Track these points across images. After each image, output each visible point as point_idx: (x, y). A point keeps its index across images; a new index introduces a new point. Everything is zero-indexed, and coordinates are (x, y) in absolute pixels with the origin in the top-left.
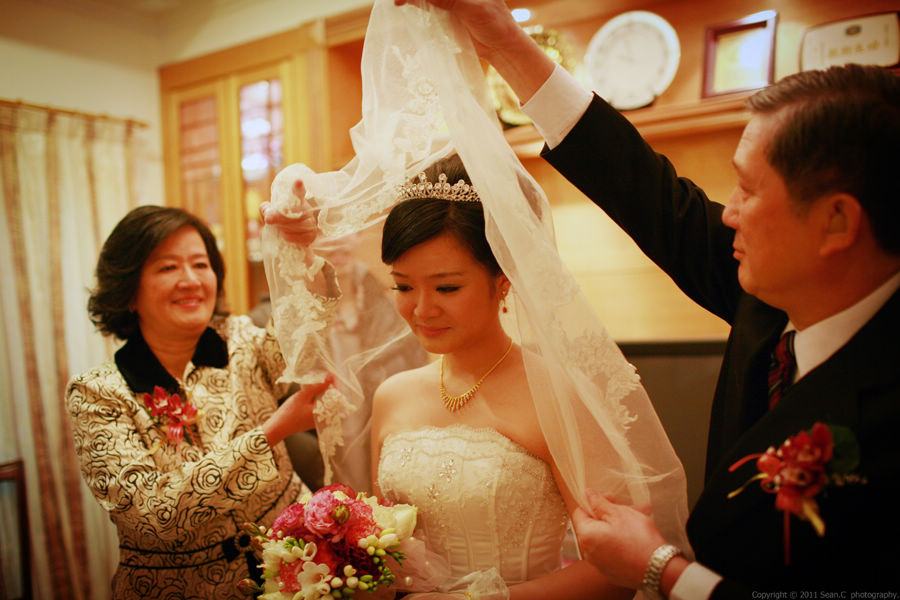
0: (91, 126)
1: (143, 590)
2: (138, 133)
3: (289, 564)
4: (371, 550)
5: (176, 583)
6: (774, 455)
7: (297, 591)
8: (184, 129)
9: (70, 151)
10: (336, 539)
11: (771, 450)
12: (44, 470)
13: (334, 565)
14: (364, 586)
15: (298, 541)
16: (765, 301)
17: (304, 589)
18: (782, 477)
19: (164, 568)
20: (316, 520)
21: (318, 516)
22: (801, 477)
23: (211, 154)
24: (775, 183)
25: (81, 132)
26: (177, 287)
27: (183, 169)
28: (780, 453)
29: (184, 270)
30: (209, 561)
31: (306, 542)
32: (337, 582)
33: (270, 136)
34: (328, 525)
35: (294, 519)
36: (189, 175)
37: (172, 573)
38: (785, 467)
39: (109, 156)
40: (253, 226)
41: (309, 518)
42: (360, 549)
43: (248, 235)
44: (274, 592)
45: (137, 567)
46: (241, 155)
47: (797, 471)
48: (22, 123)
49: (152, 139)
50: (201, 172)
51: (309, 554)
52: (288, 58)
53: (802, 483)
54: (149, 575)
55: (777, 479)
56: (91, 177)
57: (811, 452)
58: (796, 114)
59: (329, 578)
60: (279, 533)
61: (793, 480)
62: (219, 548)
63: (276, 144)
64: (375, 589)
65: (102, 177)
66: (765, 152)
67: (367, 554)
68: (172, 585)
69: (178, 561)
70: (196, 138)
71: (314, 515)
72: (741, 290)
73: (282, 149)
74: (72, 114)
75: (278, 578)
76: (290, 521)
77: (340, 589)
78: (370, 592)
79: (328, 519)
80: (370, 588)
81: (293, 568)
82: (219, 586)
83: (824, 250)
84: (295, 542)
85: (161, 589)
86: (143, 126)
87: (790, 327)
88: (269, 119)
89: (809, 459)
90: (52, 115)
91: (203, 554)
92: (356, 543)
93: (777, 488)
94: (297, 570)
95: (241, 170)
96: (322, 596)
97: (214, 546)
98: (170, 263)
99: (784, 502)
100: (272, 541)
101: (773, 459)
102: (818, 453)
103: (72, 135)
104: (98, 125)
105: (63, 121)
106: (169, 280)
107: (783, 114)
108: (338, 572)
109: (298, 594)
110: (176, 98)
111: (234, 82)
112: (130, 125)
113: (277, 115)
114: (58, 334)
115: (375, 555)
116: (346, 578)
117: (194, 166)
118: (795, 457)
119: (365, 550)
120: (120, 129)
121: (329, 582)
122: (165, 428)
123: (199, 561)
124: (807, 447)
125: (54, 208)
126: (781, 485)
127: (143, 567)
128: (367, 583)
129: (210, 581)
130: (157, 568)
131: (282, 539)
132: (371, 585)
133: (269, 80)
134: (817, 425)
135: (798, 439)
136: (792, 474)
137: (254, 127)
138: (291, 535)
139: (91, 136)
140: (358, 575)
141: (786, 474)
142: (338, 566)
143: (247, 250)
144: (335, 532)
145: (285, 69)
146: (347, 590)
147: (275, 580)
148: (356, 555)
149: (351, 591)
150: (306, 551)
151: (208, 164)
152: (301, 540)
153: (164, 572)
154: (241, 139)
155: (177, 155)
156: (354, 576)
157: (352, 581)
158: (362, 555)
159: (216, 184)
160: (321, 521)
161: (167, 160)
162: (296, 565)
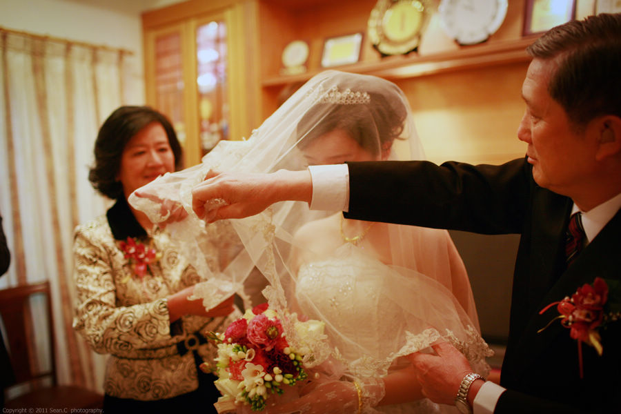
0: (95, 53)
1: (125, 373)
2: (127, 59)
3: (236, 362)
4: (292, 356)
5: (147, 369)
6: (569, 302)
7: (241, 380)
8: (159, 56)
9: (81, 70)
10: (268, 349)
11: (567, 298)
12: (64, 288)
13: (267, 365)
14: (287, 382)
15: (242, 347)
16: (555, 192)
17: (245, 380)
18: (574, 317)
19: (138, 359)
20: (255, 335)
21: (256, 332)
22: (587, 316)
23: (176, 74)
24: (558, 110)
25: (88, 57)
26: (146, 167)
27: (158, 83)
28: (572, 300)
29: (150, 154)
30: (168, 356)
31: (248, 348)
32: (268, 377)
33: (217, 62)
34: (264, 340)
35: (240, 331)
36: (162, 88)
37: (143, 363)
38: (576, 309)
39: (108, 74)
40: (205, 124)
41: (251, 334)
42: (285, 355)
43: (202, 130)
44: (225, 378)
45: (121, 358)
46: (197, 74)
47: (584, 312)
48: (49, 50)
49: (136, 63)
50: (170, 86)
51: (250, 357)
52: (230, 6)
53: (588, 320)
54: (129, 364)
55: (570, 318)
56: (95, 89)
57: (593, 298)
58: (570, 58)
59: (263, 374)
60: (230, 340)
61: (582, 318)
62: (174, 347)
63: (222, 66)
64: (294, 384)
65: (103, 87)
66: (548, 89)
67: (290, 359)
68: (144, 371)
69: (147, 355)
70: (167, 63)
71: (253, 332)
72: (535, 184)
73: (227, 70)
74: (82, 45)
75: (228, 369)
76: (237, 332)
77: (270, 382)
78: (291, 385)
79: (263, 335)
80: (291, 383)
81: (238, 365)
82: (175, 373)
83: (599, 157)
84: (241, 348)
85: (136, 374)
86: (131, 53)
87: (575, 209)
88: (217, 49)
89: (592, 302)
90: (69, 45)
91: (163, 351)
92: (282, 350)
93: (570, 324)
94: (241, 367)
95: (197, 85)
96: (257, 385)
97: (171, 346)
98: (141, 149)
99: (575, 333)
100: (225, 344)
101: (568, 304)
102: (598, 298)
103: (82, 59)
104: (101, 53)
105: (77, 50)
106: (141, 162)
107: (559, 59)
108: (269, 370)
109: (242, 383)
110: (153, 35)
111: (193, 23)
112: (122, 53)
113: (223, 47)
114: (73, 196)
115: (295, 360)
116: (275, 375)
117: (166, 82)
118: (582, 301)
119: (288, 356)
120: (114, 56)
121: (263, 377)
122: (134, 267)
123: (161, 356)
124: (590, 294)
125: (70, 111)
126: (573, 322)
127: (125, 358)
128: (289, 379)
129: (169, 368)
130: (135, 359)
131: (231, 344)
132: (291, 381)
133: (218, 22)
134: (597, 279)
135: (583, 289)
136: (580, 314)
137: (207, 55)
138: (238, 342)
139: (95, 60)
140: (283, 374)
141: (576, 314)
142: (270, 366)
143: (201, 141)
144: (268, 344)
145: (228, 14)
146: (275, 383)
147: (226, 370)
148: (282, 359)
149: (278, 384)
150: (247, 355)
151: (174, 81)
152: (244, 347)
153: (138, 362)
154: (197, 63)
155: (153, 73)
156: (280, 374)
157: (279, 378)
158: (286, 359)
159: (179, 95)
160: (259, 337)
161: (146, 78)
162: (241, 363)
